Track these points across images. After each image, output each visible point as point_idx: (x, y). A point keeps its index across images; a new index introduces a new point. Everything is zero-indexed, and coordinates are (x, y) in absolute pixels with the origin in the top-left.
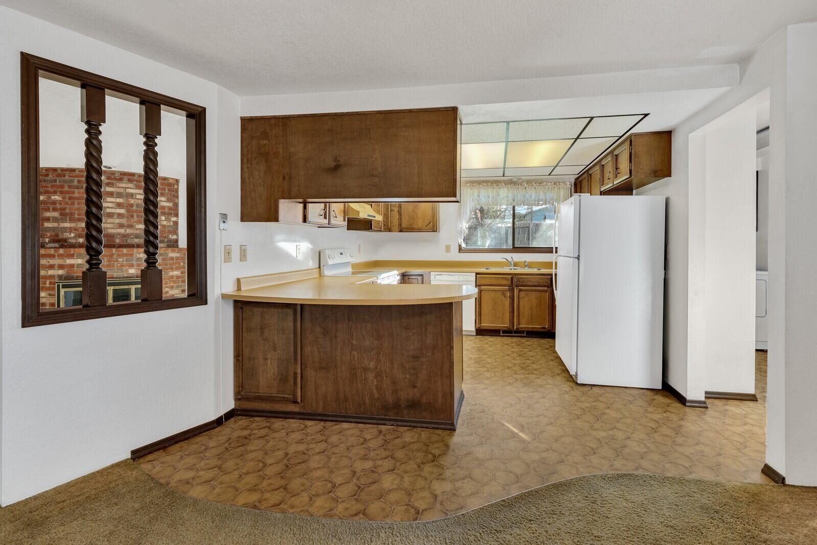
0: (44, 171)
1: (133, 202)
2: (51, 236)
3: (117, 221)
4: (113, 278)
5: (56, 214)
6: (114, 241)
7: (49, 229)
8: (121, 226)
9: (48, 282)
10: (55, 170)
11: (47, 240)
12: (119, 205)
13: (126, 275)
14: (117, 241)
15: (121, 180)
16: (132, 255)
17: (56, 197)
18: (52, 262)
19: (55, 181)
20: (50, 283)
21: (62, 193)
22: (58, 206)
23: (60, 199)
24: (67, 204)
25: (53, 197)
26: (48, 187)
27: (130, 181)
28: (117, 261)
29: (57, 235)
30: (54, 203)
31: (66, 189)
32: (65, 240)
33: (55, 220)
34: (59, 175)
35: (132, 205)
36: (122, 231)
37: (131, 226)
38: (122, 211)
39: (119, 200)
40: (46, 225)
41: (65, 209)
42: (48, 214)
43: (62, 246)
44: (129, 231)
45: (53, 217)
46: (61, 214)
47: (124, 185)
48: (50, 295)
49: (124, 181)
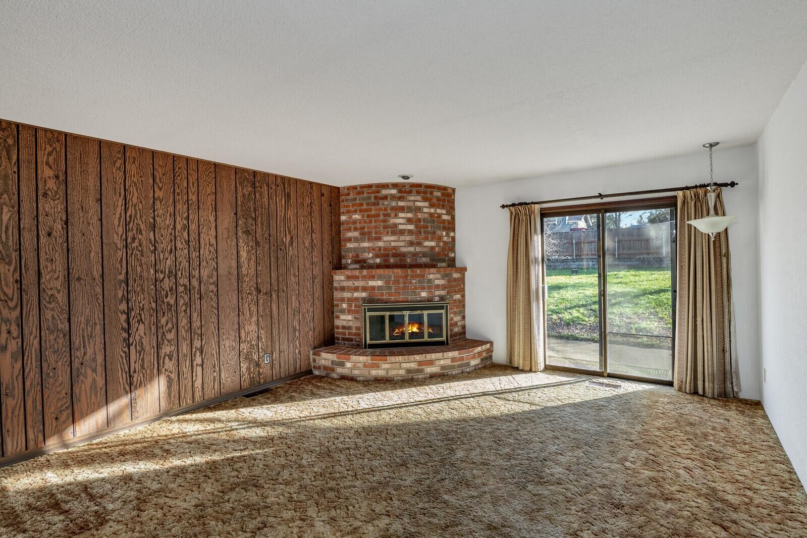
0: (346, 191)
1: (420, 216)
2: (353, 256)
3: (408, 238)
4: (408, 302)
5: (356, 234)
6: (405, 261)
7: (350, 250)
8: (411, 244)
9: (353, 305)
10: (355, 188)
11: (349, 261)
12: (409, 221)
13: (418, 299)
14: (408, 260)
15: (410, 192)
16: (423, 276)
17: (357, 217)
18: (357, 283)
19: (355, 199)
20: (356, 306)
21: (361, 211)
22: (358, 225)
23: (360, 218)
24: (365, 222)
25: (354, 217)
26: (349, 206)
27: (418, 193)
28: (411, 283)
29: (357, 256)
30: (355, 222)
31: (365, 207)
32: (364, 261)
33: (356, 240)
34: (359, 193)
35: (419, 220)
36: (412, 249)
37: (419, 244)
38: (411, 227)
39: (410, 215)
40: (349, 245)
41: (363, 228)
42: (350, 234)
43: (362, 268)
44: (418, 249)
45: (354, 237)
46: (361, 234)
47: (412, 198)
48: (355, 318)
49: (413, 194)
